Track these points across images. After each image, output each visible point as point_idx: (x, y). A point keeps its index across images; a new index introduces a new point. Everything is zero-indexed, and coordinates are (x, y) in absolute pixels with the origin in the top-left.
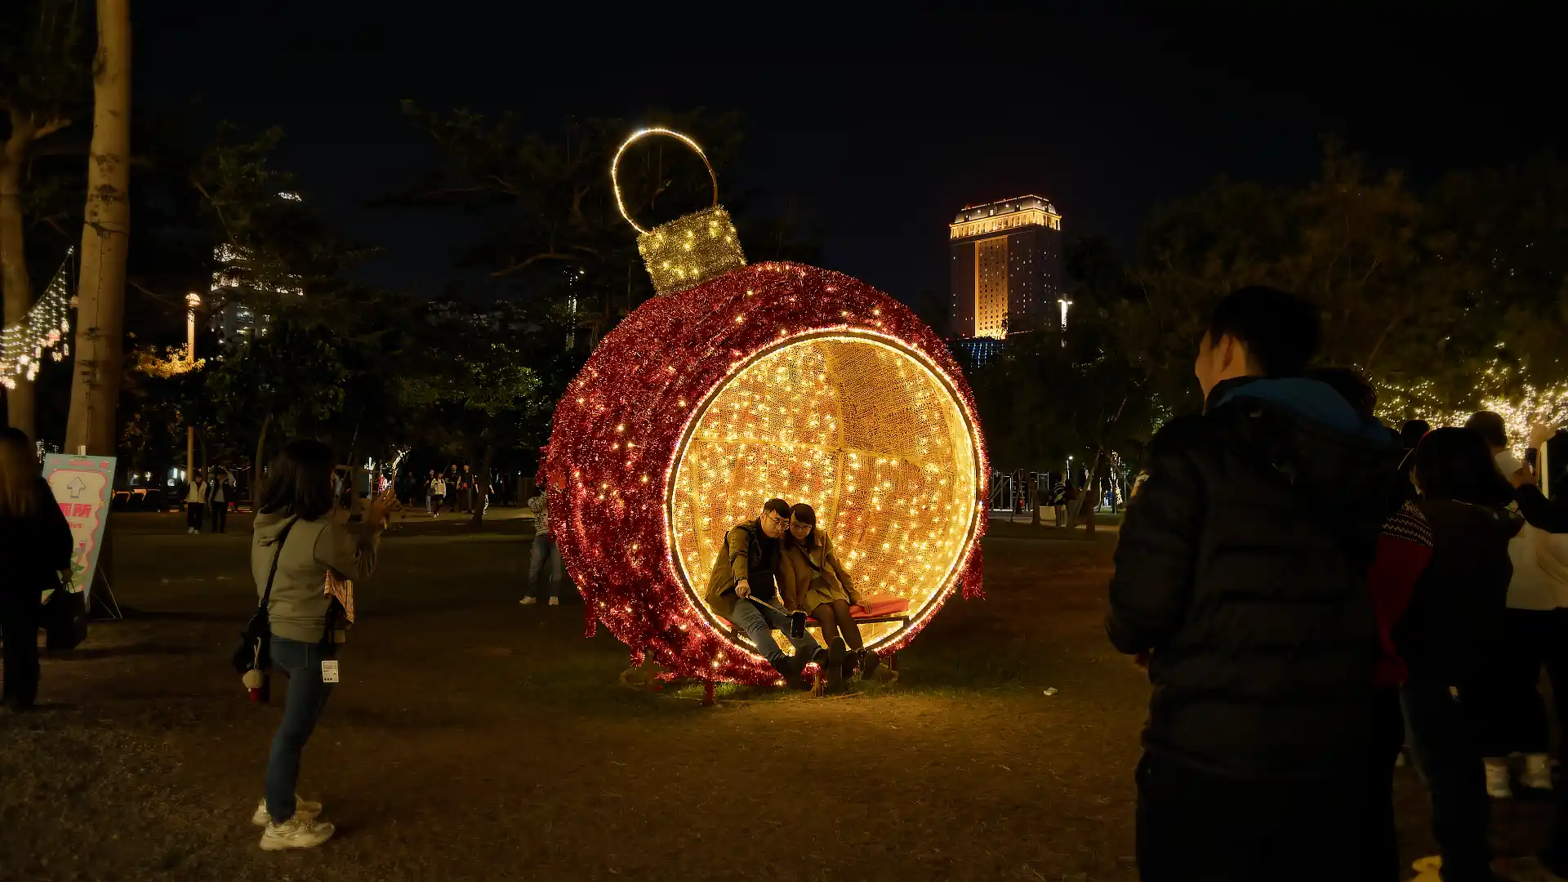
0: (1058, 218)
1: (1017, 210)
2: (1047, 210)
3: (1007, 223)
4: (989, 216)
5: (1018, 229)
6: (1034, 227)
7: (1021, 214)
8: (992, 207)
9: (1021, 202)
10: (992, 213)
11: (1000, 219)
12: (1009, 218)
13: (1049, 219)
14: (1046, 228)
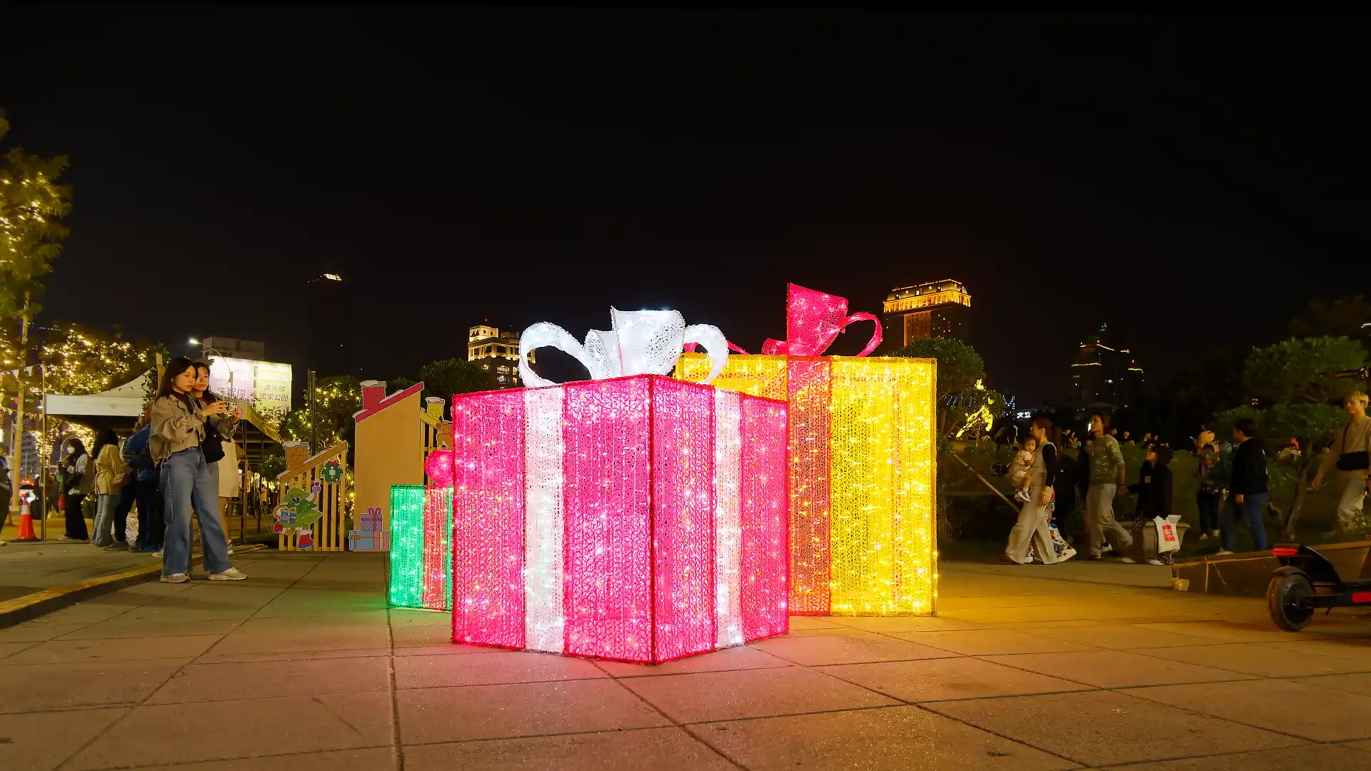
0: (969, 297)
1: (939, 291)
2: (961, 291)
3: (930, 301)
5: (939, 306)
6: (952, 304)
7: (942, 294)
8: (918, 288)
9: (941, 285)
10: (918, 293)
11: (924, 298)
12: (932, 297)
13: (963, 298)
14: (961, 305)
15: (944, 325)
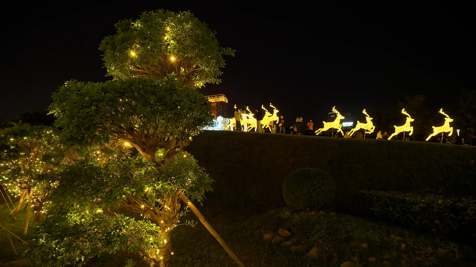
0: (227, 100)
1: (218, 98)
2: (225, 98)
3: (216, 100)
4: (212, 99)
5: (218, 102)
6: (222, 102)
7: (220, 99)
8: (212, 97)
9: (219, 96)
10: (212, 98)
11: (214, 99)
12: (217, 99)
13: (225, 100)
14: (225, 102)
15: (220, 108)
